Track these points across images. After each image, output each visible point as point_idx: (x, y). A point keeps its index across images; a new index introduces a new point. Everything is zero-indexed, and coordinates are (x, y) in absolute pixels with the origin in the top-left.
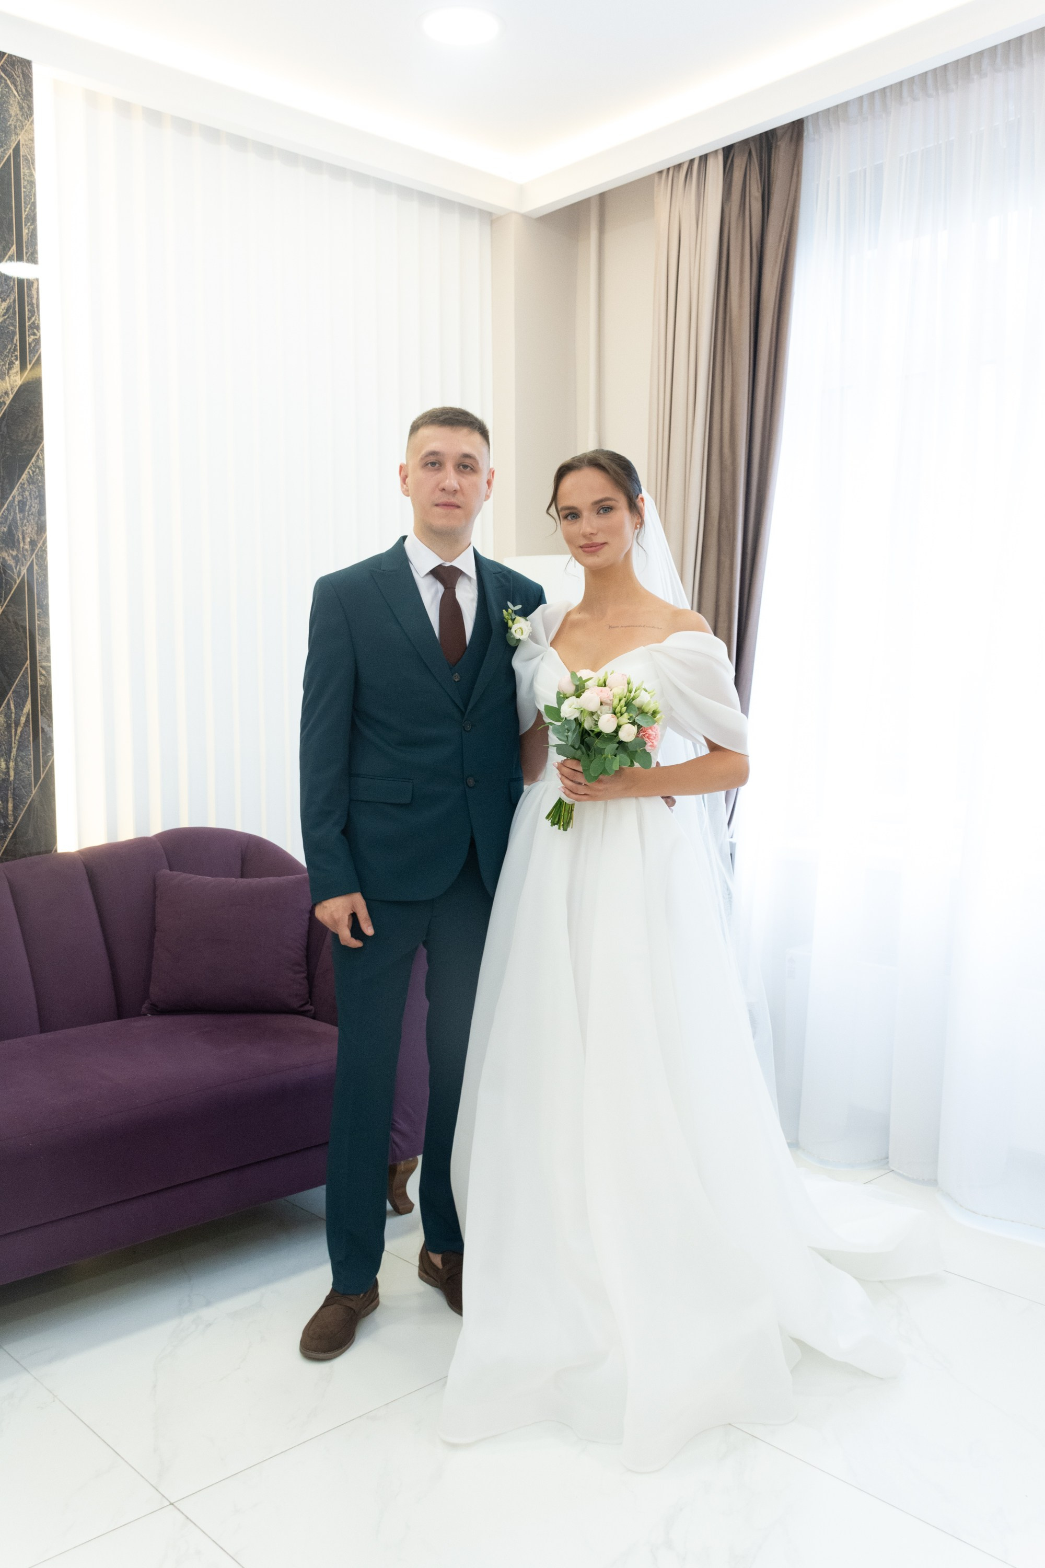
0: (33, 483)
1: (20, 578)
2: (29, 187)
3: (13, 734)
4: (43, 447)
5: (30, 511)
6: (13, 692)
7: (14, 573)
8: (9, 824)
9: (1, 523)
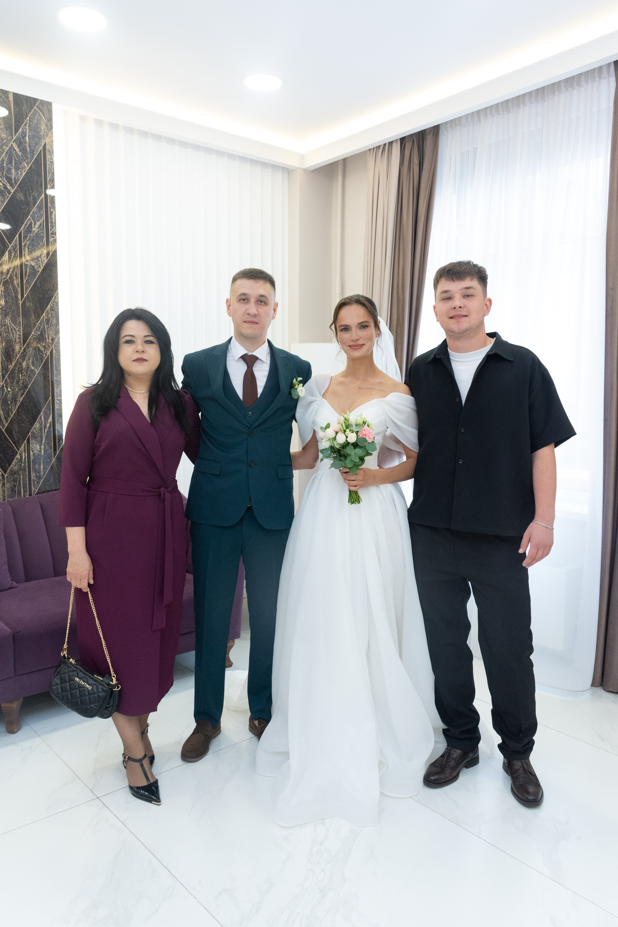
0: (53, 310)
1: (47, 356)
2: (50, 165)
3: (43, 432)
4: (58, 292)
5: (51, 324)
6: (43, 412)
7: (43, 354)
8: (41, 476)
9: (37, 330)
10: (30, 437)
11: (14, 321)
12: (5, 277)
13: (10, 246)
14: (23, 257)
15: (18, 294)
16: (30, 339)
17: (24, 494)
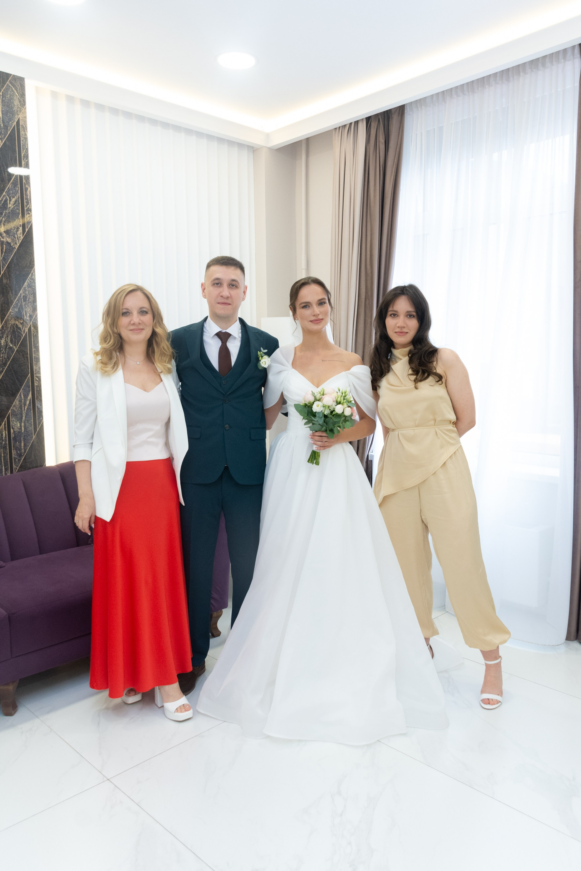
0: (30, 287)
1: (25, 333)
2: (24, 141)
3: (23, 409)
4: (34, 269)
5: (29, 301)
6: (23, 389)
7: (21, 331)
8: (22, 453)
9: (15, 307)
10: (10, 414)
16: (8, 317)
17: (5, 472)
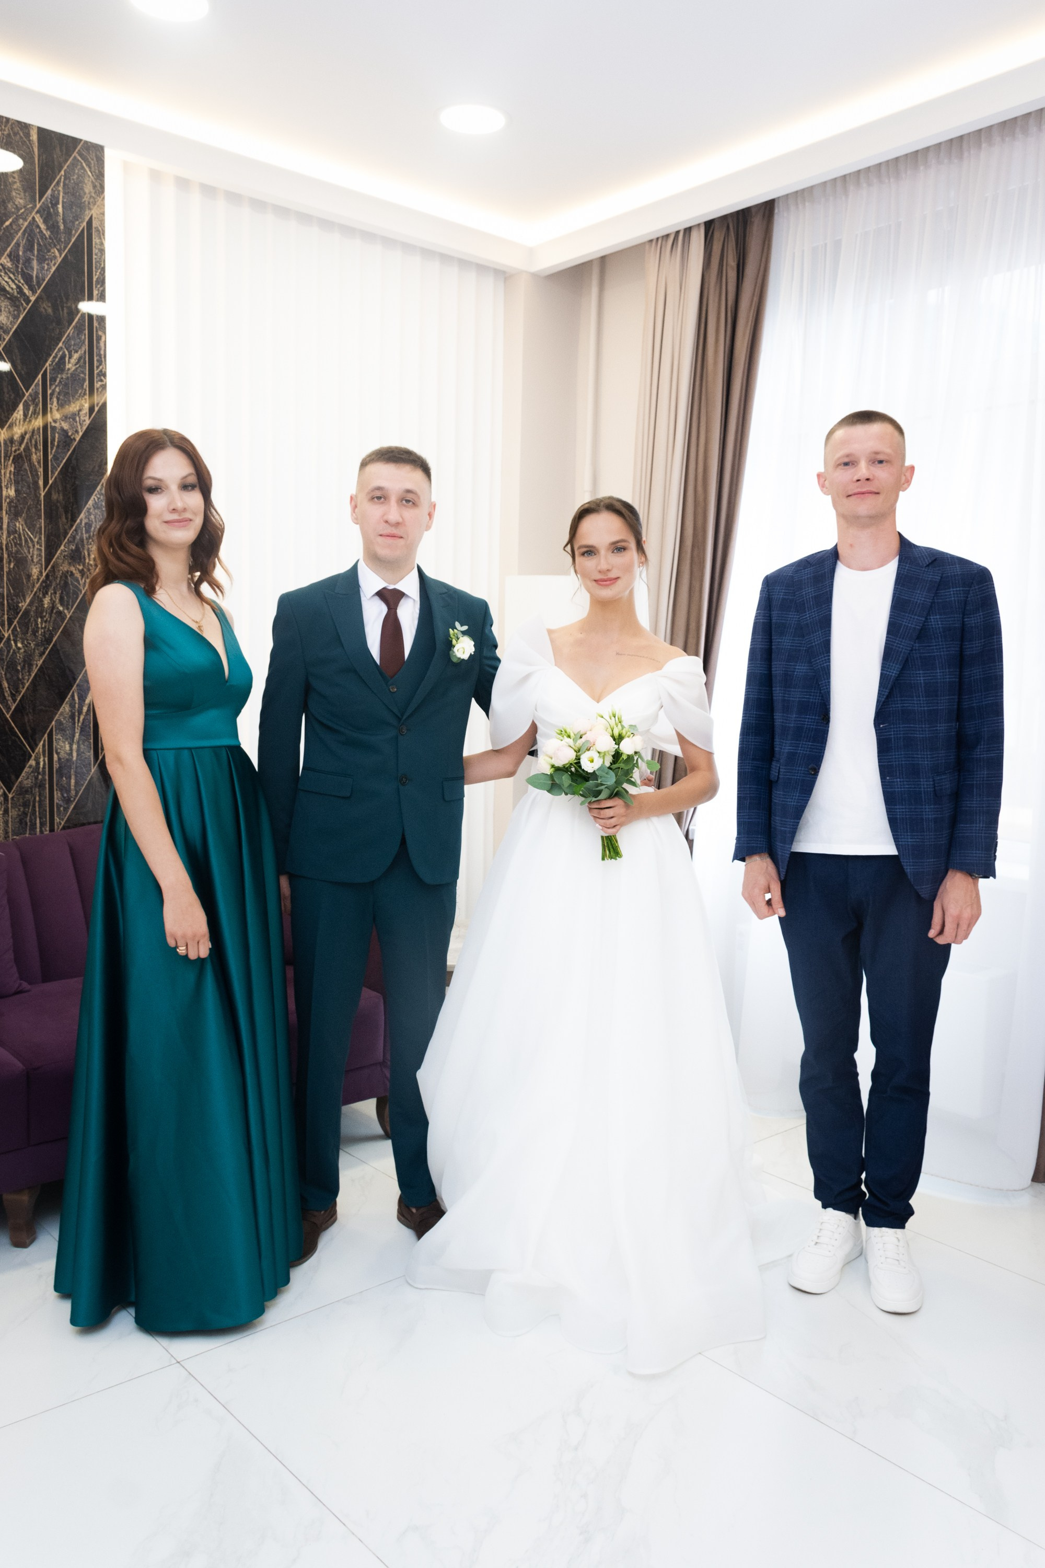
2: (99, 254)
3: (76, 721)
6: (77, 685)
7: (80, 584)
8: (72, 797)
9: (71, 542)
10: (54, 729)
11: (31, 526)
12: (17, 448)
13: (27, 394)
14: (49, 415)
15: (39, 479)
16: (58, 558)
17: (41, 828)
